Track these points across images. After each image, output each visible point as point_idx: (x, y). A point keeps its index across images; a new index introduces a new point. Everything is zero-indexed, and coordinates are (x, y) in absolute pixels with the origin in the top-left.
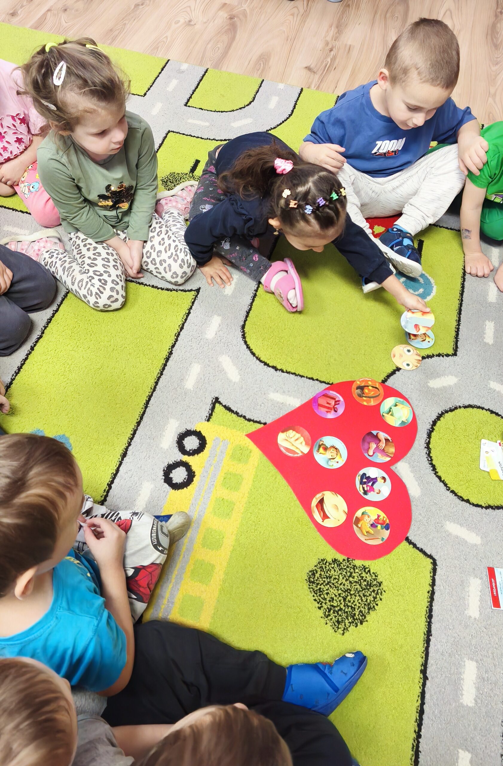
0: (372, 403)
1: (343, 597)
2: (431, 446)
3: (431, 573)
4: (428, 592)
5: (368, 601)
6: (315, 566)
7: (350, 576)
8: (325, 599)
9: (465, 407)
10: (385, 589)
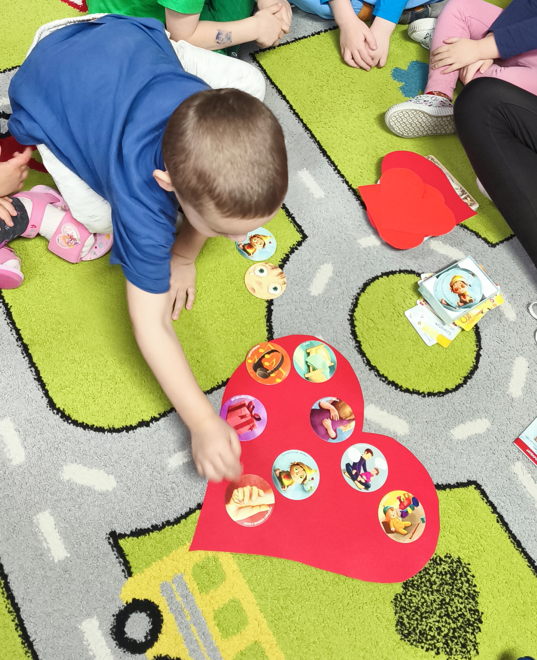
0: (285, 373)
1: (445, 615)
2: (372, 363)
3: (483, 500)
4: (498, 522)
5: (466, 591)
6: (396, 613)
7: (431, 585)
8: (433, 637)
9: (363, 290)
10: (467, 562)
